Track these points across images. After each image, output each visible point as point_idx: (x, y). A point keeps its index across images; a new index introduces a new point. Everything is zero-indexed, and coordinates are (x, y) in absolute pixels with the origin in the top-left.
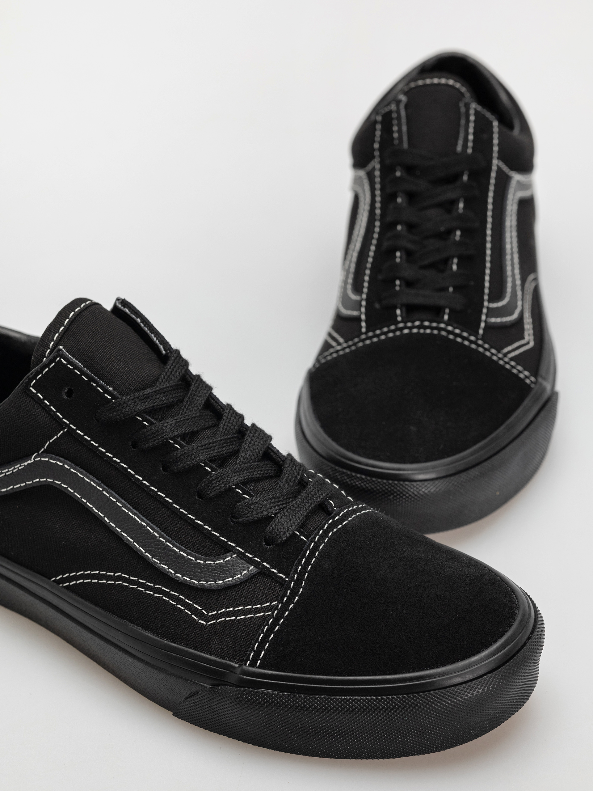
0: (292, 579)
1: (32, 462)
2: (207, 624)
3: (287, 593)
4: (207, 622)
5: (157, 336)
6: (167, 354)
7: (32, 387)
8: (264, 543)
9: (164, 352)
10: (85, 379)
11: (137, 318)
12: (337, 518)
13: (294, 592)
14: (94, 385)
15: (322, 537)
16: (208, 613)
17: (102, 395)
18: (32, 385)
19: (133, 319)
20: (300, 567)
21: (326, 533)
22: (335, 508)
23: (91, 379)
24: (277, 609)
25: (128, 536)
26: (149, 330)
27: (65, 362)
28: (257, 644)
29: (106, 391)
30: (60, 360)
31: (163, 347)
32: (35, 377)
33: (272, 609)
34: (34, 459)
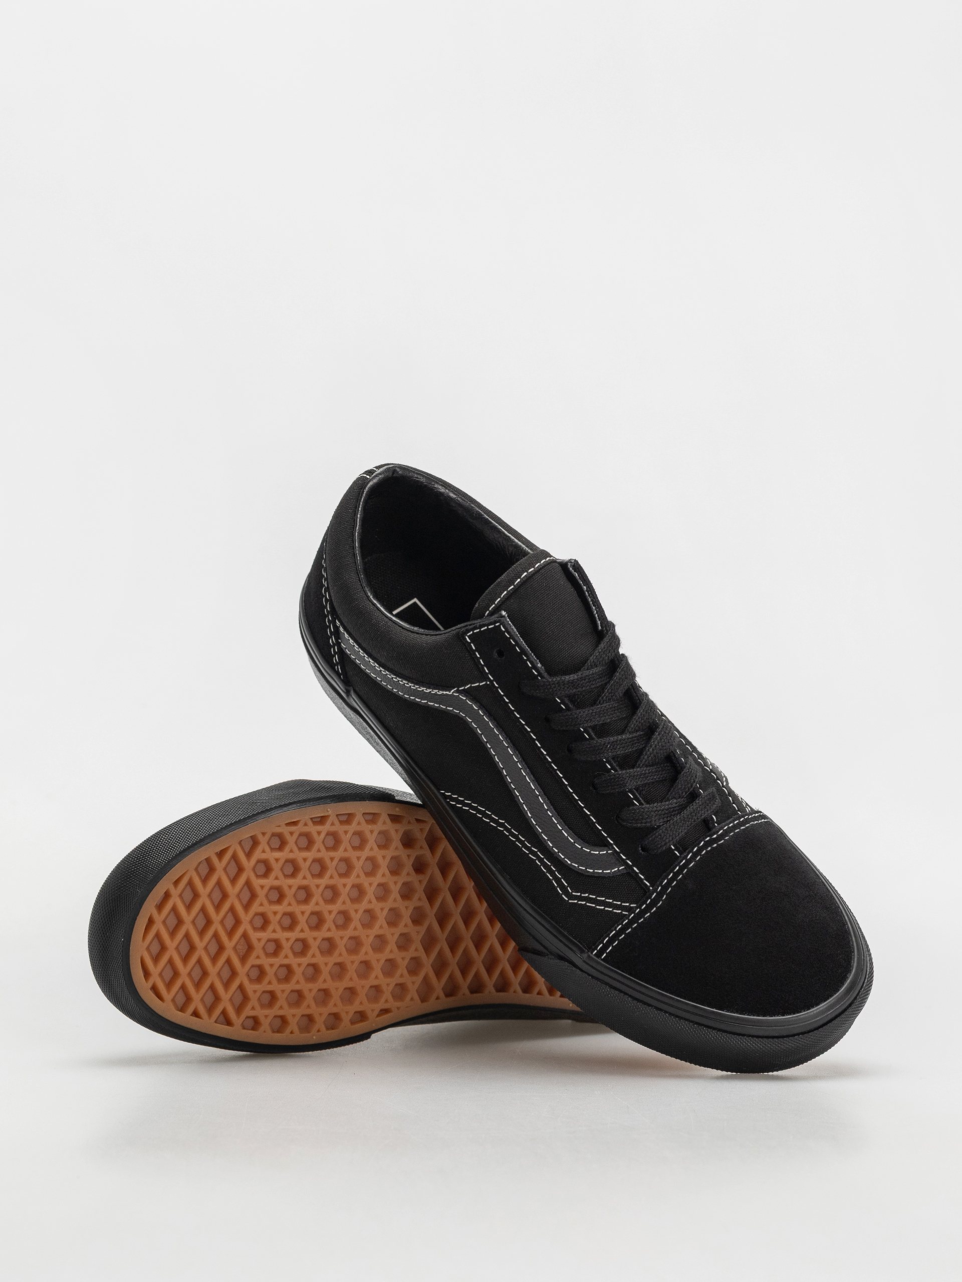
0: (655, 890)
1: (450, 693)
2: (568, 901)
3: (647, 901)
4: (569, 899)
5: (598, 610)
6: (602, 630)
7: (468, 636)
8: (640, 849)
9: (600, 628)
10: (518, 650)
11: (584, 586)
12: (715, 836)
13: (654, 903)
14: (525, 658)
15: (695, 855)
16: (572, 892)
17: (530, 669)
18: (468, 635)
19: (580, 584)
20: (666, 881)
21: (700, 850)
22: (716, 825)
23: (523, 652)
24: (634, 912)
25: (520, 795)
26: (592, 600)
27: (504, 630)
28: (607, 938)
29: (534, 667)
30: (499, 626)
31: (600, 623)
32: (473, 630)
33: (630, 910)
34: (453, 692)
